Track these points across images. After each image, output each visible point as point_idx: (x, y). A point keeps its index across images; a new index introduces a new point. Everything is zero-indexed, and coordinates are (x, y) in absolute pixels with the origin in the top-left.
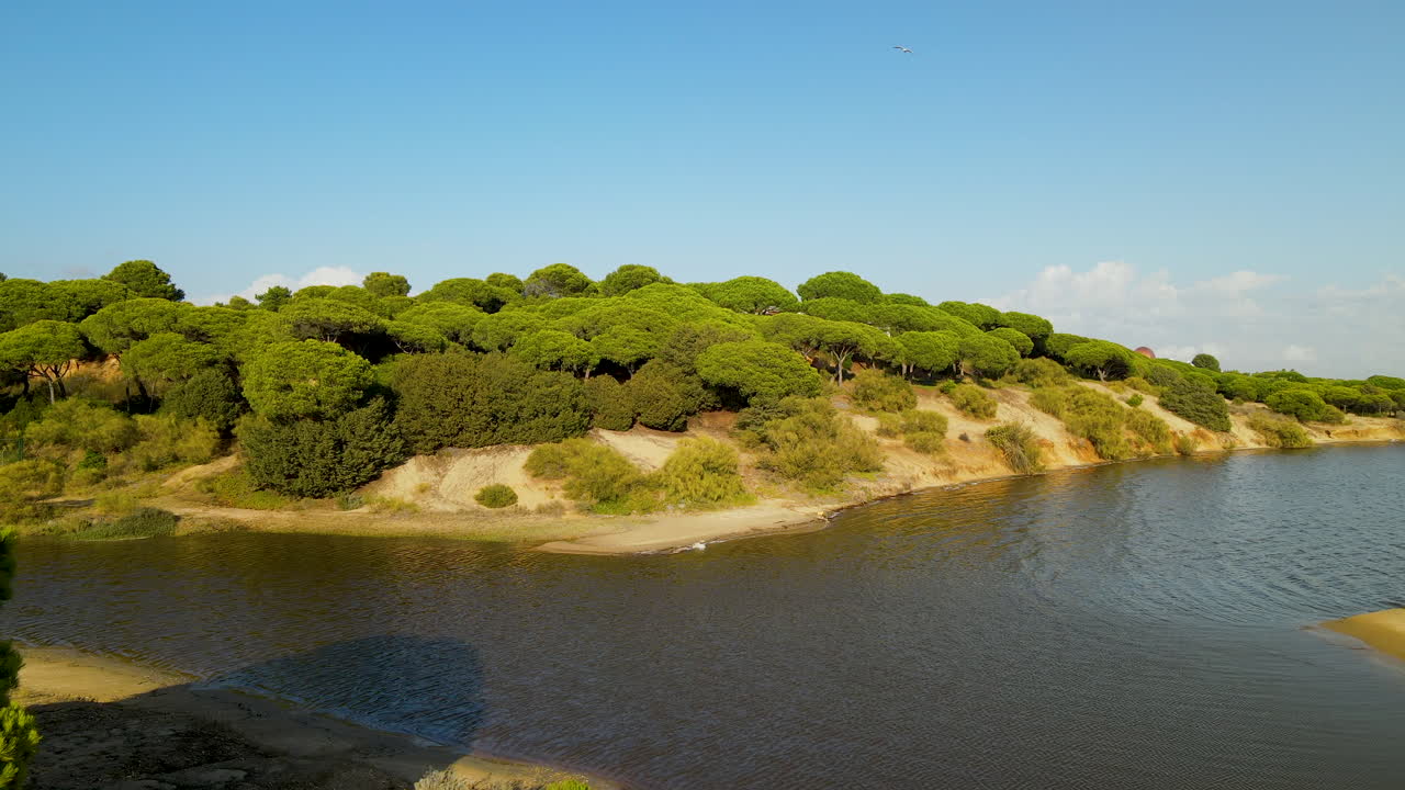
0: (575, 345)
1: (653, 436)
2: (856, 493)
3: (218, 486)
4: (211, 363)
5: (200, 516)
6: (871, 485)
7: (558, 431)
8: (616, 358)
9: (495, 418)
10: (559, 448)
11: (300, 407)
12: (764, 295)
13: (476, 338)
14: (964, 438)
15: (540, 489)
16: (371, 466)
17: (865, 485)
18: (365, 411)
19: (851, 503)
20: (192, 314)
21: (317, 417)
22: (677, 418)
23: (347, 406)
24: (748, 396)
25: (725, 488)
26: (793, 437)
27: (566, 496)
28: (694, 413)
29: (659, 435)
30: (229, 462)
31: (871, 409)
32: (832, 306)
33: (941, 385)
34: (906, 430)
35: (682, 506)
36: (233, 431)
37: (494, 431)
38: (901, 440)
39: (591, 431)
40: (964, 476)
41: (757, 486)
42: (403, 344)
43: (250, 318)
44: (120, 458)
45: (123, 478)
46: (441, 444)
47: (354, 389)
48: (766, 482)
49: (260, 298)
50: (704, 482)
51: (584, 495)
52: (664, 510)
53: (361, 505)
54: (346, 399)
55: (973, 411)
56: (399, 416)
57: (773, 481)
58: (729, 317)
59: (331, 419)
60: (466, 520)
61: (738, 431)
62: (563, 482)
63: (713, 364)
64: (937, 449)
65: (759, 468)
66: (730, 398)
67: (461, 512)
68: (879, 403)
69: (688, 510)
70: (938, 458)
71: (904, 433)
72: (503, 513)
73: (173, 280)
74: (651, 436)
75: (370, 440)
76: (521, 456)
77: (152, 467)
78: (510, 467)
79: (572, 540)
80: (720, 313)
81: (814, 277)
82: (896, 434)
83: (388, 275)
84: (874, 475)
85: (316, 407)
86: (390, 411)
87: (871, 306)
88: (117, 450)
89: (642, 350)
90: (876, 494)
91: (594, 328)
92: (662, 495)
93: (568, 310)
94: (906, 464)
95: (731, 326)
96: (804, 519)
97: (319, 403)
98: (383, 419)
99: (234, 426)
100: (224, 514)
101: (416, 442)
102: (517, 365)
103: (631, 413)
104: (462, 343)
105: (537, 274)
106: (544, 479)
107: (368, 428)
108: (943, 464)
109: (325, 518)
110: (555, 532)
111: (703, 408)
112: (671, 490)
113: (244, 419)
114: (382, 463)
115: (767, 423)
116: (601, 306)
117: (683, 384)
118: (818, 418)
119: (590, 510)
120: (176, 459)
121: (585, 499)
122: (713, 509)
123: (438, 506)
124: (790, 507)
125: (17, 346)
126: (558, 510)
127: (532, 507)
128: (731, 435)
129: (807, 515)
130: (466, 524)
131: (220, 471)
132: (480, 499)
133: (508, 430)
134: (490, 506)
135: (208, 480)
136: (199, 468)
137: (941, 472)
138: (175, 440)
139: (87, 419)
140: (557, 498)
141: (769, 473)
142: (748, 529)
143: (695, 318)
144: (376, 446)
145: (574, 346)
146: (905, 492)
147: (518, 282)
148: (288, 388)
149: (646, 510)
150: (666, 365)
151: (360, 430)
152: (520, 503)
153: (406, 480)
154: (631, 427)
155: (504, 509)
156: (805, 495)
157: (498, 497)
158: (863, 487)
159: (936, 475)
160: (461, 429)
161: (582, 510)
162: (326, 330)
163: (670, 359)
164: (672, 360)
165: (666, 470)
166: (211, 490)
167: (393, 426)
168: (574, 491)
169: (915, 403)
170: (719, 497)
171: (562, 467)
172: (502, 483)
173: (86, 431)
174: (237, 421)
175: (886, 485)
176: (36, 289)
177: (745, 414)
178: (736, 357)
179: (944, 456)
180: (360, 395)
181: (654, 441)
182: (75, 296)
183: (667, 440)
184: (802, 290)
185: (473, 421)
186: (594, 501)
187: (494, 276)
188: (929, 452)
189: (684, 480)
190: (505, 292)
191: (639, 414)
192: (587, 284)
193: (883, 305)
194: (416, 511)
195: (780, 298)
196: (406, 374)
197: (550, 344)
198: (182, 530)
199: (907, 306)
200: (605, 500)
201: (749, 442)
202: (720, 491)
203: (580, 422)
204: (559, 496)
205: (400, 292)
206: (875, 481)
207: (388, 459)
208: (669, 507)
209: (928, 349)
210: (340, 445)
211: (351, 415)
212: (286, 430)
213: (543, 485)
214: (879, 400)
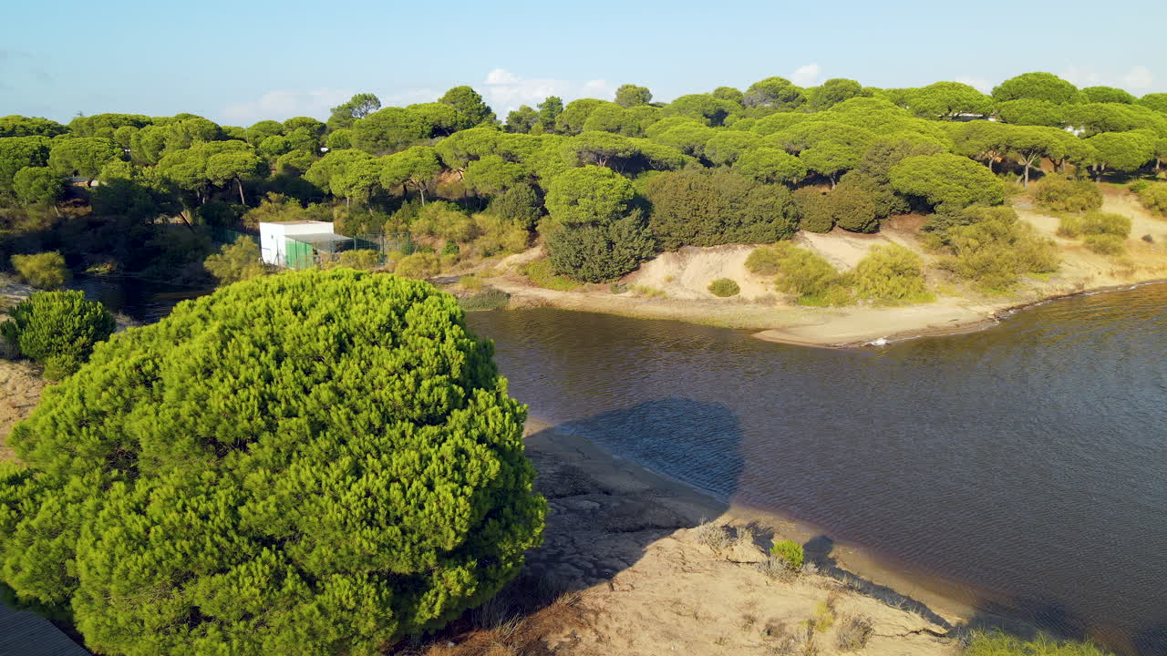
0: (787, 161)
1: (849, 238)
2: (1028, 293)
3: (530, 271)
4: (521, 178)
5: (523, 295)
6: (1042, 286)
7: (772, 234)
8: (820, 170)
9: (723, 223)
10: (772, 249)
11: (583, 217)
12: (958, 100)
13: (707, 153)
14: (1147, 239)
15: (758, 283)
16: (633, 261)
17: (1037, 286)
18: (628, 220)
19: (1022, 303)
20: (507, 141)
21: (595, 224)
22: (870, 222)
23: (616, 215)
24: (935, 204)
25: (908, 287)
26: (974, 243)
27: (777, 290)
28: (886, 217)
29: (854, 237)
30: (536, 252)
31: (1054, 210)
32: (1026, 107)
33: (1131, 184)
34: (1088, 230)
35: (870, 301)
36: (537, 229)
37: (722, 233)
38: (1081, 241)
39: (797, 233)
40: (1142, 276)
41: (936, 285)
42: (653, 162)
43: (544, 142)
44: (467, 247)
45: (469, 261)
46: (681, 242)
47: (621, 203)
48: (945, 282)
49: (540, 106)
50: (890, 283)
51: (791, 289)
52: (855, 303)
53: (626, 290)
54: (615, 212)
55: (1162, 210)
56: (653, 222)
57: (951, 281)
58: (922, 127)
59: (604, 225)
60: (703, 306)
61: (923, 233)
62: (775, 278)
63: (906, 176)
64: (1116, 250)
65: (940, 268)
66: (919, 204)
67: (698, 300)
68: (1061, 204)
69: (875, 305)
70: (1116, 259)
71: (1085, 233)
72: (729, 302)
73: (484, 100)
74: (848, 238)
75: (632, 241)
76: (742, 254)
77: (487, 255)
78: (733, 262)
79: (781, 330)
80: (915, 125)
81: (1010, 79)
82: (1077, 235)
83: (635, 87)
84: (1047, 276)
85: (594, 217)
86: (645, 219)
87: (1066, 105)
88: (465, 241)
89: (843, 163)
90: (1047, 294)
91: (802, 142)
92: (855, 291)
93: (781, 124)
94: (1082, 264)
95: (923, 137)
96: (976, 318)
97: (596, 214)
98: (640, 225)
99: (537, 225)
100: (537, 293)
101: (664, 241)
102: (741, 181)
103: (831, 219)
104: (696, 156)
105: (754, 88)
106: (761, 274)
107: (630, 232)
108: (1120, 265)
109: (603, 300)
110: (768, 321)
111: (893, 212)
112: (862, 288)
113: (544, 220)
114: (640, 258)
115: (950, 230)
116: (809, 121)
117: (877, 193)
118: (998, 225)
119: (796, 302)
120: (502, 248)
121: (791, 293)
122: (896, 305)
123: (681, 294)
124: (964, 306)
125: (402, 167)
126: (771, 302)
127: (751, 297)
128: (917, 237)
129: (980, 314)
130: (702, 310)
131: (530, 259)
132: (712, 289)
133: (732, 233)
134: (718, 295)
135: (522, 266)
136: (516, 256)
137: (1119, 272)
138: (499, 235)
139: (446, 218)
140: (770, 290)
141: (949, 273)
142: (925, 327)
143: (891, 131)
144: (636, 245)
145: (785, 162)
146: (1077, 291)
147: (739, 94)
148: (575, 203)
149: (840, 303)
150: (863, 175)
151: (625, 233)
152: (742, 294)
153: (657, 271)
154: (831, 229)
155: (731, 298)
156: (980, 295)
157: (725, 289)
158: (1035, 288)
159: (1112, 274)
160: (697, 232)
161: (790, 302)
162: (598, 155)
163: (867, 171)
164: (869, 172)
165: (858, 271)
166: (526, 274)
167: (648, 230)
168: (784, 286)
169: (1100, 204)
170: (902, 295)
171: (775, 265)
172: (728, 277)
173: (445, 227)
174: (539, 221)
175: (1058, 286)
176: (402, 115)
177: (931, 219)
178: (925, 171)
179: (1123, 256)
180: (625, 207)
181: (850, 243)
182: (425, 118)
183: (860, 241)
184: (997, 92)
185: (708, 227)
186: (799, 295)
187: (719, 90)
188: (1108, 253)
189: (873, 280)
190: (728, 104)
191: (838, 219)
192: (798, 95)
193: (1079, 104)
194: (665, 298)
195: (974, 102)
196: (657, 188)
197: (767, 161)
198: (513, 305)
199: (1105, 105)
200: (808, 294)
201: (933, 245)
202: (904, 290)
203: (790, 226)
204: (772, 290)
205: (644, 100)
206: (1047, 282)
207: (644, 255)
208: (860, 302)
209: (1121, 151)
210: (611, 244)
211: (618, 223)
212: (574, 233)
213: (759, 279)
214: (1063, 201)
